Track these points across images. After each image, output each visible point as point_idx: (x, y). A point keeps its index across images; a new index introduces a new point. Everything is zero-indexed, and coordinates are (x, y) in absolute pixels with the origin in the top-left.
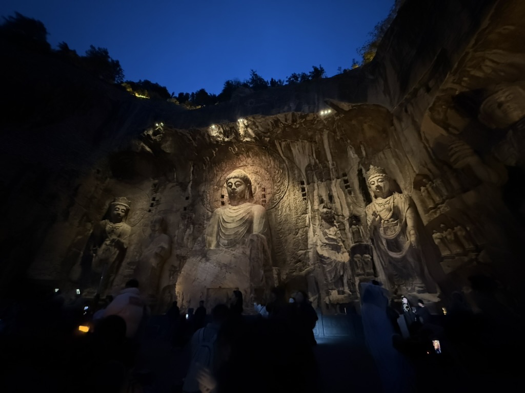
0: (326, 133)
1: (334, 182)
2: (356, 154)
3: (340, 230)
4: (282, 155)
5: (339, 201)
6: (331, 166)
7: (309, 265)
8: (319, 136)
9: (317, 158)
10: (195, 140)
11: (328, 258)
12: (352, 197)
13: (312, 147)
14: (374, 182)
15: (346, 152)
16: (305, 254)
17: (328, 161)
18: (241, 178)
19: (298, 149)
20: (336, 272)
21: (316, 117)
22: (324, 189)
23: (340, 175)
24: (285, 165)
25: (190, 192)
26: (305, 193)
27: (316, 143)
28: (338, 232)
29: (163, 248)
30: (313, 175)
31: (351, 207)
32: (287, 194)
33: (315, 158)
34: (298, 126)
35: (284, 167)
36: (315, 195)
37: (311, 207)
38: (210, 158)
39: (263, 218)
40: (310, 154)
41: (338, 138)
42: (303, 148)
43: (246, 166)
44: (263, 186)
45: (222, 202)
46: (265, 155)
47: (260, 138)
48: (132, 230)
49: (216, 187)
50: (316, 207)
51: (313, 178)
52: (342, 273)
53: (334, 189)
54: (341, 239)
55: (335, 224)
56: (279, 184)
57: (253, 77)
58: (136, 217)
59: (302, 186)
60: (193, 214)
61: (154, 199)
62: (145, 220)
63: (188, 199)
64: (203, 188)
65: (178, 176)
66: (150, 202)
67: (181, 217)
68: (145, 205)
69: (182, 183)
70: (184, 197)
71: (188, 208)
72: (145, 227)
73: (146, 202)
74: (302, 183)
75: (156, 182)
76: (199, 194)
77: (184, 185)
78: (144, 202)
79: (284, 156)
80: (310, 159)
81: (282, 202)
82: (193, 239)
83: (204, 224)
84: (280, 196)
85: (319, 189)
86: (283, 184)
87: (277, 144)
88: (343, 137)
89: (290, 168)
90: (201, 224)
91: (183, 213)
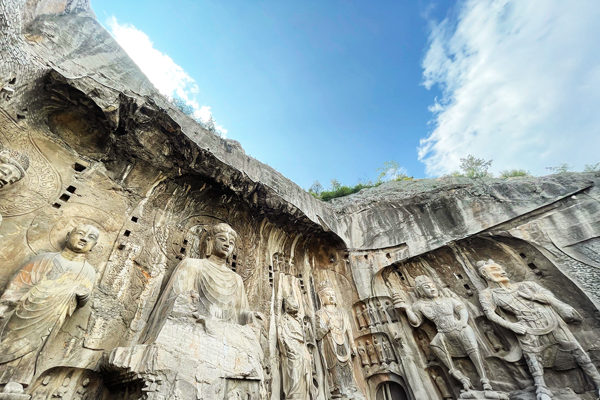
1: (293, 279)
2: (309, 262)
4: (261, 232)
8: (294, 235)
11: (297, 353)
12: (305, 298)
13: (285, 240)
19: (275, 236)
20: (303, 370)
22: (287, 282)
23: (297, 275)
26: (272, 280)
27: (290, 238)
30: (278, 265)
31: (305, 308)
32: (257, 273)
33: (283, 250)
37: (275, 296)
40: (281, 245)
42: (280, 236)
45: (182, 248)
49: (180, 225)
51: (277, 268)
52: (307, 371)
53: (294, 286)
59: (270, 271)
60: (139, 247)
61: (72, 189)
62: (40, 217)
63: (136, 222)
64: (162, 218)
65: (130, 179)
66: (61, 189)
67: (117, 244)
68: (49, 189)
69: (130, 192)
70: (130, 214)
71: (132, 235)
72: (34, 231)
73: (52, 185)
74: (270, 267)
75: (83, 163)
76: (154, 222)
77: (134, 198)
78: (48, 185)
79: (262, 234)
80: (279, 249)
81: (252, 280)
82: (129, 288)
83: (152, 270)
84: (251, 272)
85: (283, 280)
86: (255, 261)
87: (265, 221)
88: (306, 245)
89: (263, 248)
90: (148, 268)
91: (121, 238)
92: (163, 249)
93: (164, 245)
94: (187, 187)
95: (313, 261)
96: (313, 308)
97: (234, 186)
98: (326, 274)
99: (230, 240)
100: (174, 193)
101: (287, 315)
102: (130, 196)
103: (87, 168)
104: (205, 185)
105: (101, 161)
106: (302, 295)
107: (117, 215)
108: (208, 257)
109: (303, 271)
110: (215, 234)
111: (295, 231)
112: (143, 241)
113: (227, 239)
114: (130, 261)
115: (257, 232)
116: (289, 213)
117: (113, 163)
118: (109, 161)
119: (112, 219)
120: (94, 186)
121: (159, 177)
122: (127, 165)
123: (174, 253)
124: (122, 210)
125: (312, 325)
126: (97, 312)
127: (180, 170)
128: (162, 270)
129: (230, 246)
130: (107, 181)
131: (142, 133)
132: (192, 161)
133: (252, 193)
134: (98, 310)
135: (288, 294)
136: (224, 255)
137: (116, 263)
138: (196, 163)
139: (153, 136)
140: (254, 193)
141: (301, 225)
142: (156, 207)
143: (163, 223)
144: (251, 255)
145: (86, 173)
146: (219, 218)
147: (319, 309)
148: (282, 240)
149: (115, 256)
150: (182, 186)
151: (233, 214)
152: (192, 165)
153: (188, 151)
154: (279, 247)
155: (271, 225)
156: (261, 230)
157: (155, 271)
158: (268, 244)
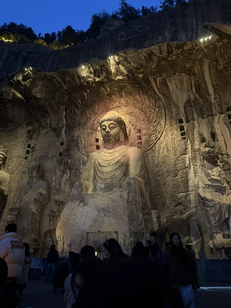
0: (206, 62)
1: (216, 118)
3: (224, 170)
4: (157, 92)
5: (223, 139)
6: (213, 101)
7: (190, 208)
8: (199, 67)
9: (196, 93)
10: (65, 82)
11: (212, 200)
13: (191, 80)
16: (186, 196)
17: (210, 95)
18: (115, 121)
19: (175, 84)
20: (220, 215)
21: (194, 45)
22: (205, 126)
23: (224, 110)
24: (161, 102)
25: (64, 137)
26: (185, 132)
27: (196, 76)
28: (222, 172)
29: (41, 194)
30: (193, 112)
32: (164, 134)
33: (195, 92)
34: (174, 58)
35: (160, 105)
36: (195, 133)
37: (192, 147)
38: (82, 101)
39: (140, 161)
41: (221, 67)
42: (181, 82)
43: (119, 107)
44: (138, 128)
45: (96, 146)
46: (139, 94)
47: (133, 75)
48: (10, 177)
49: (90, 131)
50: (197, 147)
51: (193, 116)
52: (227, 216)
53: (217, 126)
54: (226, 180)
55: (219, 164)
56: (155, 124)
57: (122, 7)
58: (13, 164)
59: (181, 125)
61: (29, 146)
62: (22, 167)
63: (63, 145)
64: (77, 133)
65: (51, 121)
66: (25, 149)
67: (57, 163)
68: (21, 152)
69: (55, 128)
70: (58, 142)
71: (63, 154)
73: (22, 149)
74: (181, 121)
75: (30, 128)
77: (58, 131)
78: (20, 150)
79: (160, 93)
80: (189, 94)
81: (159, 143)
82: (70, 184)
83: (80, 169)
84: (157, 136)
85: (200, 126)
86: (160, 124)
87: (152, 80)
88: (226, 66)
89: (167, 106)
90: (78, 169)
91: (59, 159)
94: (78, 102)
101: (205, 163)
102: (56, 131)
107: (52, 147)
113: (106, 126)
121: (61, 108)
122: (46, 115)
124: (54, 142)
129: (110, 130)
130: (42, 130)
131: (35, 91)
137: (60, 173)
139: (41, 87)
142: (72, 128)
143: (78, 136)
148: (187, 83)
149: (58, 170)
154: (188, 93)
155: (162, 78)
156: (156, 91)
157: (82, 169)
158: (172, 98)
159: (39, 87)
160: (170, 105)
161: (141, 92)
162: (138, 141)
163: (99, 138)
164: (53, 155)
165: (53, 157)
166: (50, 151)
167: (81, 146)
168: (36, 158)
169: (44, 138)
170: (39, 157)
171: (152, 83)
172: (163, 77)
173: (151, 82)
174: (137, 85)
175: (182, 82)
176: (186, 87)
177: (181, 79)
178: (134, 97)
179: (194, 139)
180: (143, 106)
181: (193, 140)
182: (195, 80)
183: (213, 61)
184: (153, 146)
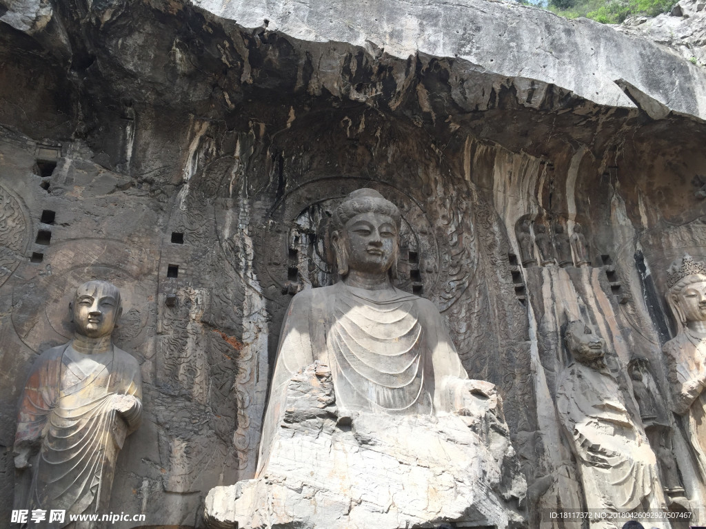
1: (584, 271)
2: (629, 217)
4: (467, 177)
5: (602, 320)
8: (565, 156)
9: (543, 207)
10: (256, 64)
12: (628, 314)
13: (540, 176)
14: (697, 291)
15: (608, 208)
16: (534, 440)
17: (566, 219)
19: (509, 173)
20: (634, 488)
22: (565, 283)
24: (470, 202)
25: (184, 216)
26: (524, 288)
27: (552, 169)
31: (631, 338)
33: (541, 205)
35: (467, 208)
37: (538, 325)
40: (532, 193)
42: (523, 172)
44: (411, 249)
45: (290, 269)
46: (427, 166)
52: (647, 491)
53: (588, 289)
56: (456, 251)
59: (513, 268)
60: (204, 291)
61: (48, 217)
62: (20, 288)
63: (181, 242)
64: (229, 215)
65: (140, 155)
66: (32, 223)
67: (162, 298)
68: (15, 231)
69: (151, 182)
70: (164, 230)
71: (183, 271)
72: (22, 316)
73: (16, 222)
74: (513, 259)
75: (49, 155)
76: (216, 231)
77: (162, 192)
78: (10, 223)
79: (472, 181)
80: (529, 204)
81: (468, 302)
82: (209, 375)
83: (242, 331)
84: (461, 282)
85: (554, 282)
86: (467, 252)
87: (468, 145)
88: (609, 171)
89: (482, 214)
90: (233, 330)
91: (166, 285)
92: (250, 282)
93: (249, 274)
94: (257, 129)
95: (642, 210)
96: (655, 335)
97: (359, 90)
98: (687, 236)
99: (380, 228)
100: (237, 154)
101: (578, 367)
102: (154, 191)
103: (59, 163)
104: (292, 111)
105: (76, 136)
106: (616, 310)
107: (143, 240)
108: (344, 277)
109: (612, 246)
110: (344, 222)
111: (563, 144)
112: (207, 277)
113: (372, 227)
114: (196, 324)
115: (455, 181)
116: (527, 105)
117: (99, 133)
118: (89, 132)
119: (137, 251)
120: (83, 194)
121: (193, 129)
122: (125, 127)
123: (277, 285)
124: (148, 227)
125: (656, 379)
126: (168, 429)
127: (227, 96)
128: (261, 326)
129: (384, 241)
130: (102, 174)
131: (123, 44)
132: (242, 66)
133: (411, 91)
134: (168, 426)
135: (574, 314)
136: (377, 266)
137: (171, 334)
138: (253, 67)
139: (146, 41)
140: (415, 86)
141: (576, 125)
142: (211, 195)
143: (235, 228)
144: (455, 239)
145: (60, 173)
146: (353, 175)
147: (675, 334)
148: (531, 179)
149: (165, 322)
150: (248, 129)
151: (383, 156)
152: (246, 77)
153: (224, 47)
154: (528, 200)
155: (489, 150)
156: (466, 172)
157: (247, 331)
158: (495, 202)
159: (137, 39)
160: (488, 214)
161: (432, 165)
162: (412, 284)
163: (299, 249)
164: (146, 271)
165: (145, 275)
166: (134, 253)
167: (243, 260)
168: (77, 267)
169: (112, 205)
170: (92, 265)
171: (465, 153)
172: (492, 149)
173: (463, 151)
174: (432, 146)
175: (522, 174)
176: (527, 187)
177: (523, 166)
178: (412, 168)
179: (544, 309)
180: (429, 199)
181: (540, 309)
182: (548, 178)
183: (594, 153)
184: (452, 305)
